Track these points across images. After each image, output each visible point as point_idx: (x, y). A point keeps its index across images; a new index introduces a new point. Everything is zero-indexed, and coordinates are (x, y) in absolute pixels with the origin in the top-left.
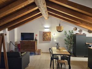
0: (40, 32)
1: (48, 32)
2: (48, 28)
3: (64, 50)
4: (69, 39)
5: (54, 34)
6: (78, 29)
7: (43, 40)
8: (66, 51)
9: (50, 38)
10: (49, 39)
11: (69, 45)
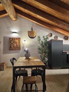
0: (5, 38)
1: (17, 39)
2: (16, 33)
3: (35, 60)
4: (43, 46)
5: (25, 41)
6: (53, 35)
7: (10, 50)
8: (39, 60)
9: (20, 46)
10: (18, 48)
11: (44, 54)
